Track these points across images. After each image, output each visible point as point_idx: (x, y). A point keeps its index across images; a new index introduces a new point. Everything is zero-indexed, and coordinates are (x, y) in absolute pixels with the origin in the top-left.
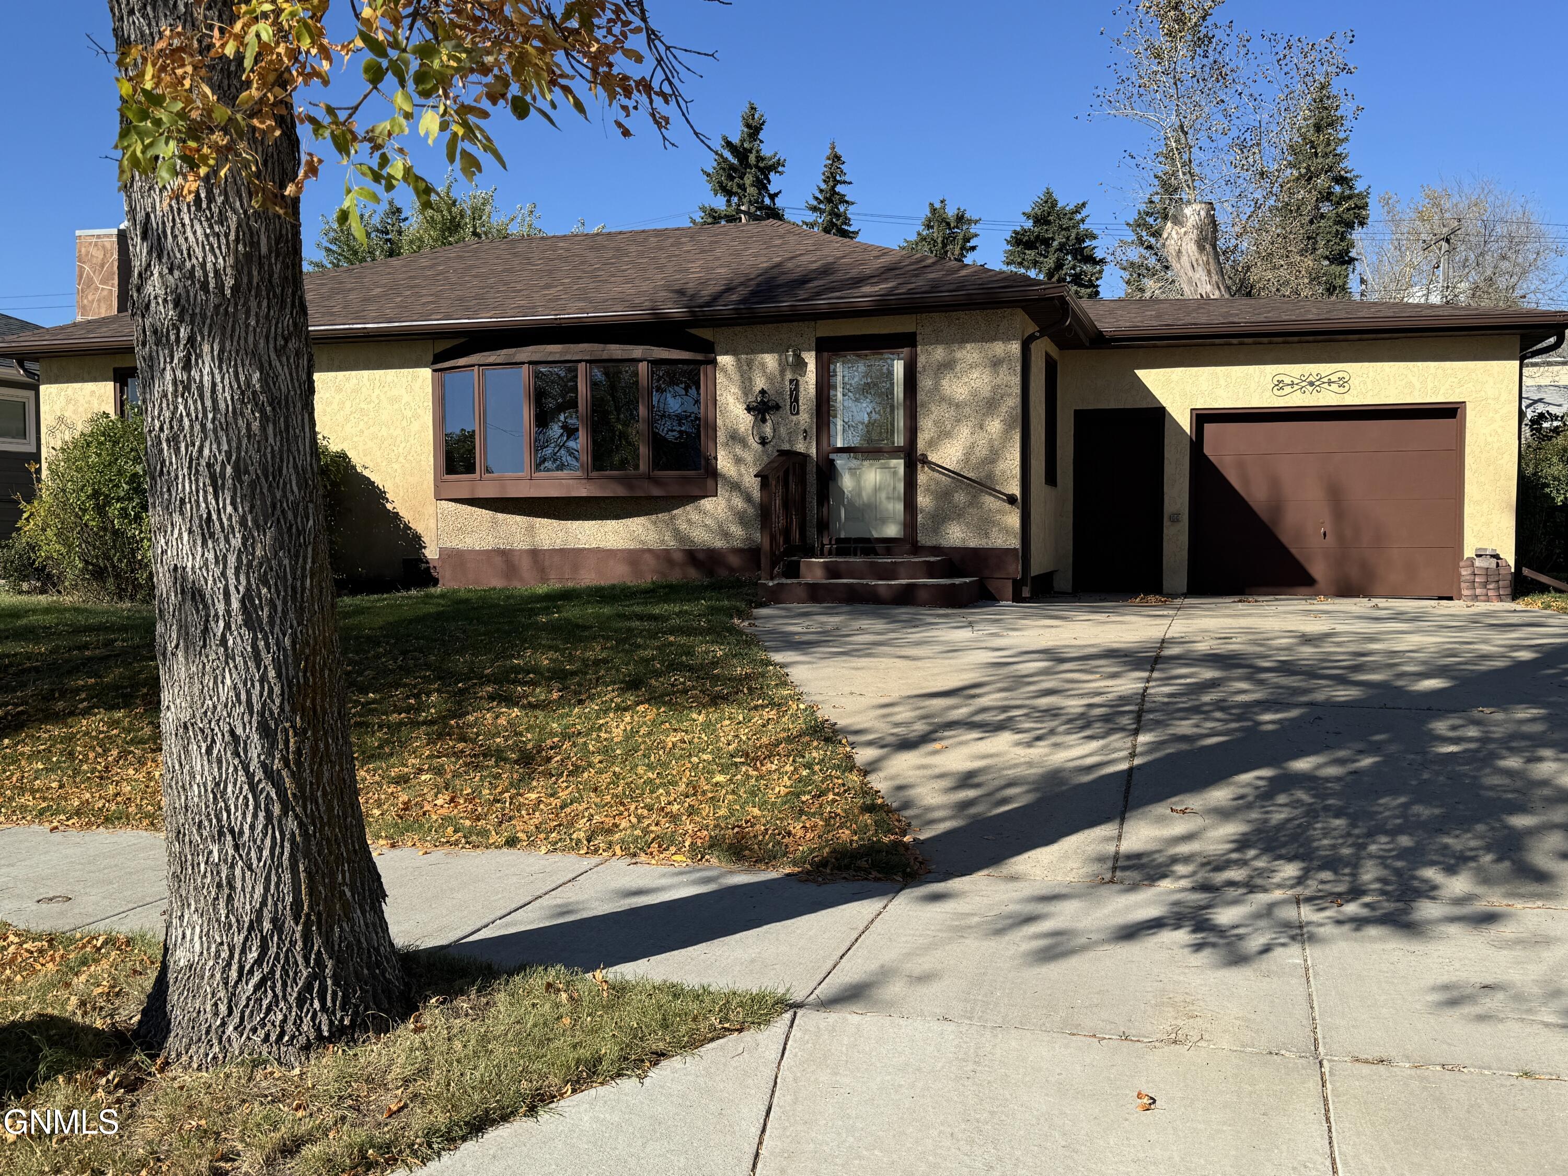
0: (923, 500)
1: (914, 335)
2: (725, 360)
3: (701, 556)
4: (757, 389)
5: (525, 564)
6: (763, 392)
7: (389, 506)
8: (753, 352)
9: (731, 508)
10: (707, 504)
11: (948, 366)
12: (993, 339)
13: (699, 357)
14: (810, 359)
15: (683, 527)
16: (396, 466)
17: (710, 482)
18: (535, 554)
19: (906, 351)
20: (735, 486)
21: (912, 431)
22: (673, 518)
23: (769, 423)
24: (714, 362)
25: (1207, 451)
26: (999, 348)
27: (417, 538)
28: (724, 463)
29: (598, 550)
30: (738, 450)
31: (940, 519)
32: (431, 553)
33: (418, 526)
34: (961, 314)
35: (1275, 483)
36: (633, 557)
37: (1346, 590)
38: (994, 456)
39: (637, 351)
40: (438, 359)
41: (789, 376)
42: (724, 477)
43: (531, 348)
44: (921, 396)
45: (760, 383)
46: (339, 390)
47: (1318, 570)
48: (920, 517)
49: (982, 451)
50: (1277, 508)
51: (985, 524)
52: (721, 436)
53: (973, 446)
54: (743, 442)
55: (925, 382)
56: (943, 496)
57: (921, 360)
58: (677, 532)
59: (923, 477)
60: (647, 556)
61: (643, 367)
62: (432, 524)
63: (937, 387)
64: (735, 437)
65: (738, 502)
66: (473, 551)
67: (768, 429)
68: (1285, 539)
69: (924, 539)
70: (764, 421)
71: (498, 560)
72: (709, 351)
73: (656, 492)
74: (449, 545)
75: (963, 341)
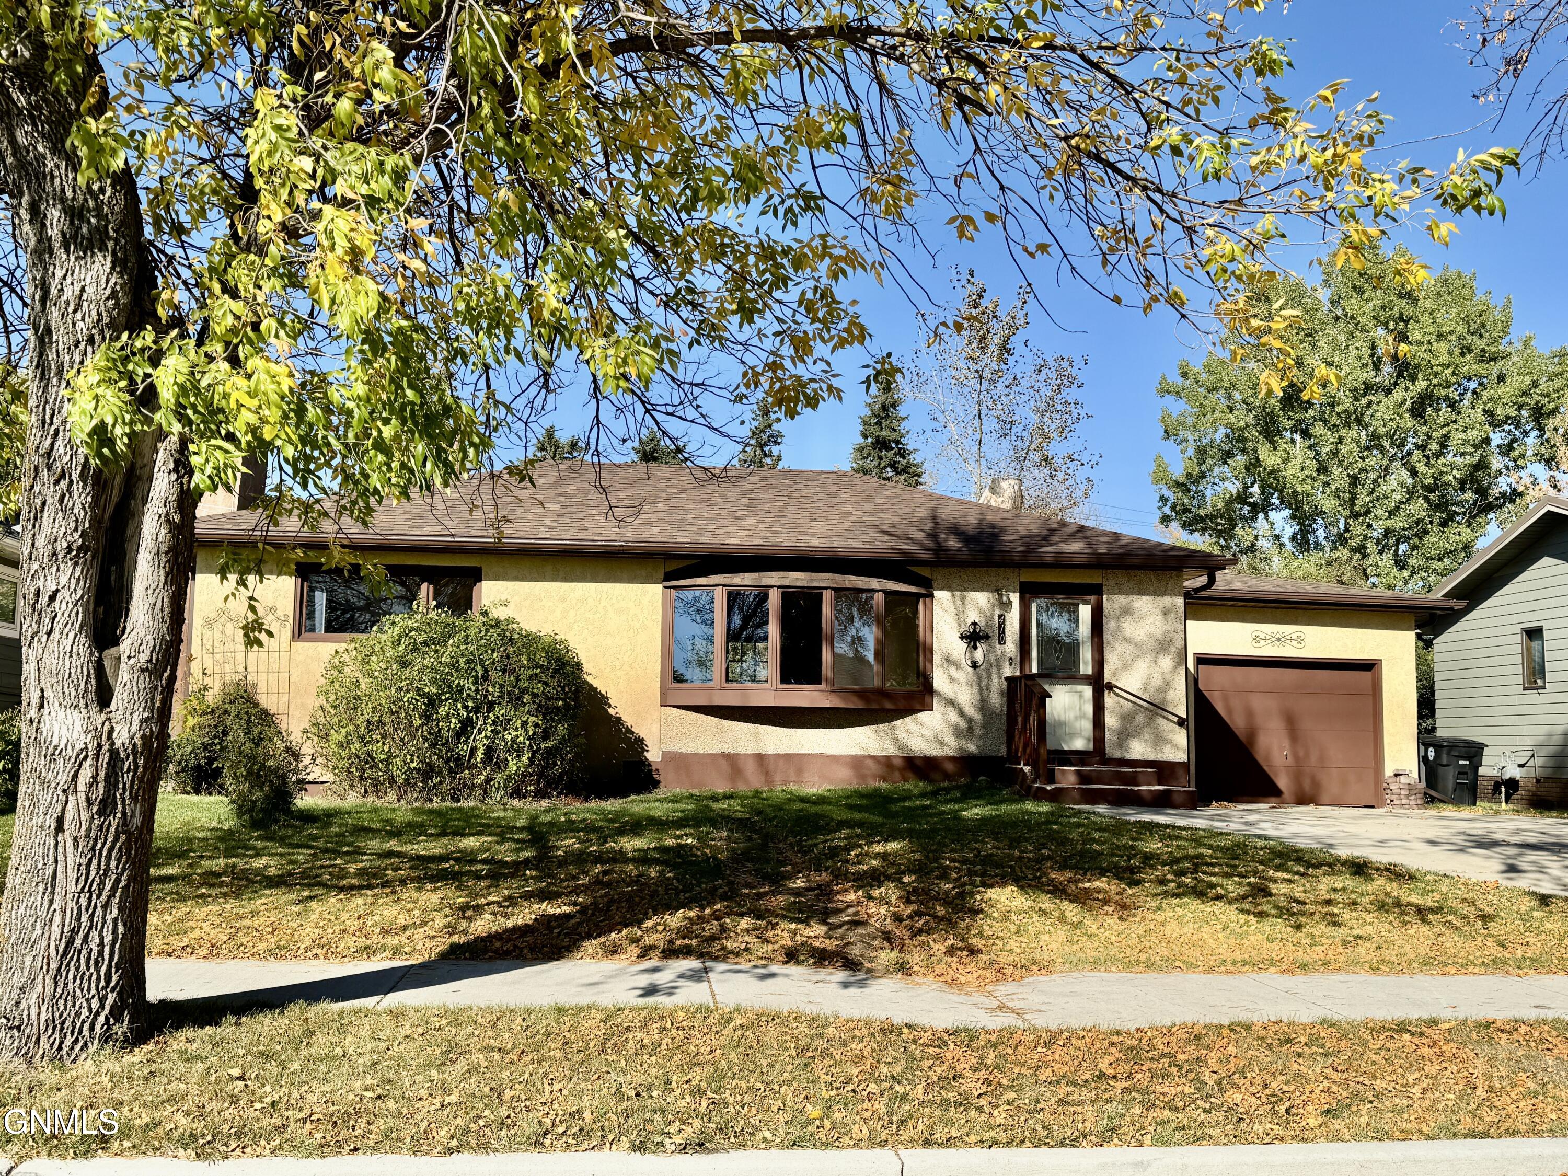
0: (1111, 721)
1: (1100, 586)
2: (942, 596)
3: (918, 762)
4: (969, 622)
5: (750, 769)
6: (975, 624)
7: (611, 711)
8: (966, 590)
9: (947, 721)
10: (923, 716)
11: (1127, 611)
12: (1163, 594)
13: (923, 591)
14: (1015, 598)
15: (902, 736)
16: (619, 673)
17: (927, 698)
18: (760, 758)
19: (1093, 598)
20: (951, 703)
21: (1099, 663)
22: (893, 728)
23: (979, 650)
24: (931, 596)
25: (1201, 687)
26: (1167, 601)
27: (640, 741)
28: (940, 681)
29: (821, 755)
30: (953, 670)
31: (1125, 735)
32: (653, 755)
33: (640, 730)
34: (1138, 572)
35: (1250, 714)
36: (857, 763)
37: (1302, 800)
38: (1167, 685)
39: (875, 583)
40: (668, 577)
41: (997, 612)
42: (939, 694)
43: (774, 573)
44: (1107, 636)
45: (972, 616)
46: (563, 600)
47: (1283, 782)
48: (1107, 734)
49: (1157, 681)
50: (1252, 734)
51: (1159, 740)
52: (937, 658)
53: (1149, 677)
54: (957, 665)
55: (1109, 626)
56: (1127, 718)
57: (1106, 605)
58: (896, 740)
59: (1109, 700)
60: (870, 763)
61: (880, 597)
62: (655, 728)
63: (1118, 628)
64: (948, 660)
65: (954, 717)
66: (696, 755)
67: (979, 655)
68: (1260, 758)
69: (1112, 751)
70: (975, 648)
71: (723, 762)
72: (928, 587)
73: (888, 706)
74: (672, 749)
75: (1141, 593)
